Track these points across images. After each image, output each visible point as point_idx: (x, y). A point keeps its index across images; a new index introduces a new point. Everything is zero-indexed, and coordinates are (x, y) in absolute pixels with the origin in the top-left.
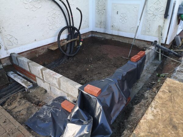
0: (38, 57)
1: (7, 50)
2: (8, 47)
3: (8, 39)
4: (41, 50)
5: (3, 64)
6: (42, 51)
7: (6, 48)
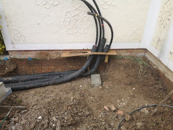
0: (50, 60)
1: (14, 44)
2: (15, 42)
3: (15, 34)
4: (54, 54)
5: (10, 56)
6: (56, 55)
7: (13, 42)
